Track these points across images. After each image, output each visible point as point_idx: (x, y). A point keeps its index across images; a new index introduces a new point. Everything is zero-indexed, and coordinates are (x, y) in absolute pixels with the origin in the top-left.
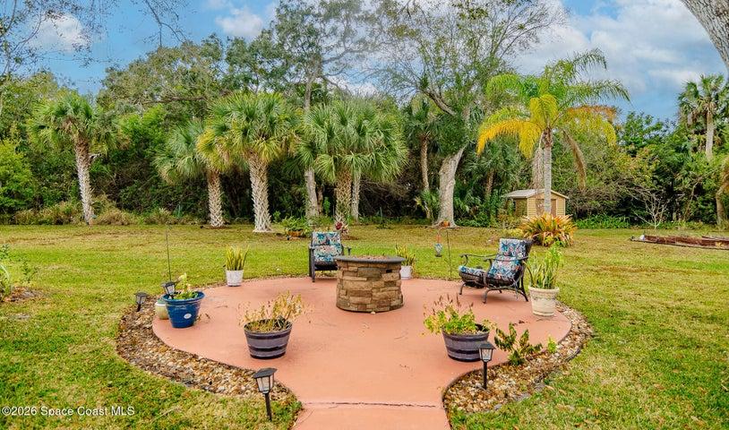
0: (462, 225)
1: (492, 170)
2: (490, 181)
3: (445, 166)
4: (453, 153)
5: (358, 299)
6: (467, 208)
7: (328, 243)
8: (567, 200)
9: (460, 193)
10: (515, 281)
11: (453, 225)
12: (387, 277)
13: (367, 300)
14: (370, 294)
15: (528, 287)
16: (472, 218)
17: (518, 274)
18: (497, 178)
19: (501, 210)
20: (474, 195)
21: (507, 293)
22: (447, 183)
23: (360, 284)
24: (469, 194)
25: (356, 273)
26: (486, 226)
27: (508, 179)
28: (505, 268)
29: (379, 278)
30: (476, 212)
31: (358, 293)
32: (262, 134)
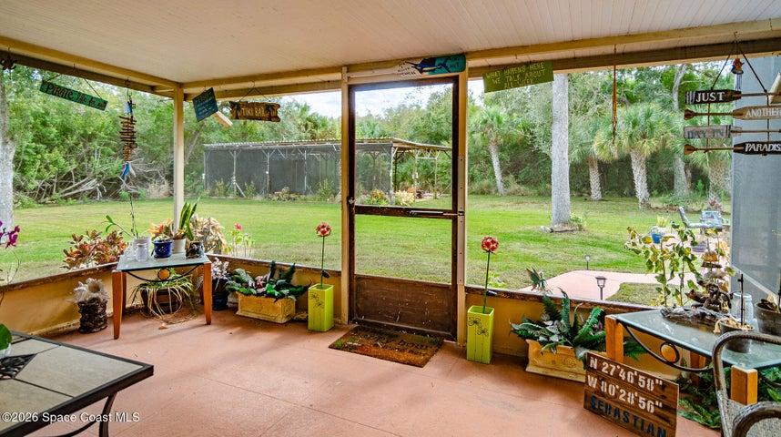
32: (644, 137)
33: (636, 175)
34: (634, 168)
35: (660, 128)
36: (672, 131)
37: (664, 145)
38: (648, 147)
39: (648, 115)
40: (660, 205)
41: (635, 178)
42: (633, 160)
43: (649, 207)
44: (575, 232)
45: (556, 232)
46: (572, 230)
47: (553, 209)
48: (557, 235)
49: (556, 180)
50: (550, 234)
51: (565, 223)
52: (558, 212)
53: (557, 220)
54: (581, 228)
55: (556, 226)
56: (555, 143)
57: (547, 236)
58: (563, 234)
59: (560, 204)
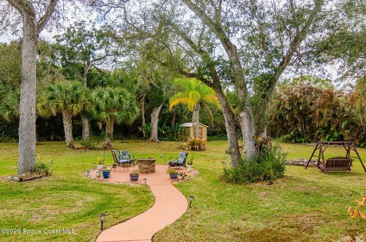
0: (161, 140)
1: (175, 114)
2: (174, 119)
3: (154, 112)
4: (158, 106)
5: (146, 170)
6: (163, 132)
7: (125, 154)
8: (207, 128)
9: (160, 125)
10: (183, 164)
11: (157, 141)
12: (153, 164)
13: (148, 170)
14: (148, 169)
15: (187, 165)
16: (165, 137)
17: (184, 162)
18: (177, 116)
19: (179, 133)
20: (167, 125)
21: (181, 167)
22: (155, 120)
23: (146, 166)
24: (164, 125)
25: (145, 163)
26: (172, 140)
27: (182, 118)
28: (181, 160)
29: (151, 164)
30: (168, 134)
31: (145, 168)
32: (72, 102)
33: (65, 127)
34: (65, 122)
35: (83, 98)
36: (89, 100)
37: (84, 108)
38: (76, 109)
39: (75, 88)
40: (80, 146)
41: (65, 129)
42: (64, 117)
43: (73, 147)
44: (43, 178)
45: (25, 180)
46: (41, 177)
47: (21, 159)
48: (27, 184)
49: (23, 133)
50: (19, 183)
51: (33, 171)
52: (25, 162)
53: (24, 169)
54: (47, 174)
55: (24, 175)
56: (23, 100)
57: (17, 186)
58: (32, 182)
59: (28, 154)
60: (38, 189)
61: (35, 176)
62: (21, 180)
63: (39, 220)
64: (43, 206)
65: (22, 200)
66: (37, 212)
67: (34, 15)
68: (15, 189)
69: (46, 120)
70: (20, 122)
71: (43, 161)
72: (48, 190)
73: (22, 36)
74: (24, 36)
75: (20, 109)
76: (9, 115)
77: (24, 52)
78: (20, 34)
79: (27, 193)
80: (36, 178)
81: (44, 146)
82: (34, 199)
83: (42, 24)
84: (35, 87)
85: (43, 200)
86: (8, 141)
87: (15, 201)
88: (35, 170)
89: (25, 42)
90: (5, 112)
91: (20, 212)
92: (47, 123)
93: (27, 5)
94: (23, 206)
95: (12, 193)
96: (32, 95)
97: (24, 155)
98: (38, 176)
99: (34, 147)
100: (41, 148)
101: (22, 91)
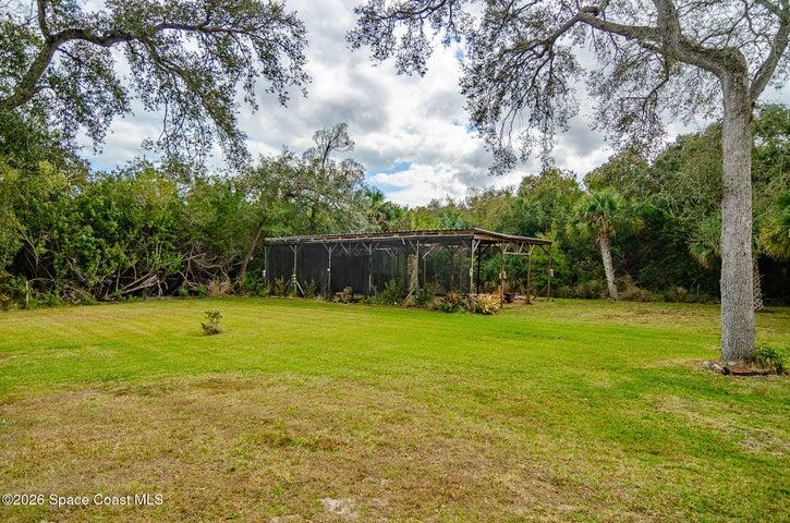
44: (772, 377)
45: (735, 374)
46: (765, 374)
47: (726, 335)
48: (738, 380)
49: (729, 288)
50: (722, 377)
51: (750, 359)
52: (735, 341)
53: (733, 353)
54: (780, 370)
55: (731, 363)
56: (728, 230)
57: (719, 381)
58: (748, 379)
59: (741, 328)
60: (759, 394)
61: (754, 369)
62: (726, 372)
63: (757, 451)
64: (767, 429)
65: (726, 406)
66: (756, 435)
67: (743, 69)
68: (715, 385)
69: (784, 264)
70: (723, 270)
71: (772, 345)
72: (782, 401)
73: (722, 116)
74: (726, 114)
75: (722, 245)
76: (708, 256)
77: (726, 143)
78: (719, 113)
79: (738, 397)
80: (754, 373)
81: (778, 315)
82: (750, 410)
83: (761, 78)
84: (750, 203)
85: (767, 417)
86: (707, 300)
87: (713, 403)
88: (754, 359)
89: (727, 124)
90: (701, 252)
91: (722, 425)
92: (784, 271)
93: (728, 57)
94: (730, 417)
95: (710, 390)
96: (744, 219)
97: (732, 329)
98: (760, 370)
99: (751, 315)
100: (769, 319)
101: (725, 213)
